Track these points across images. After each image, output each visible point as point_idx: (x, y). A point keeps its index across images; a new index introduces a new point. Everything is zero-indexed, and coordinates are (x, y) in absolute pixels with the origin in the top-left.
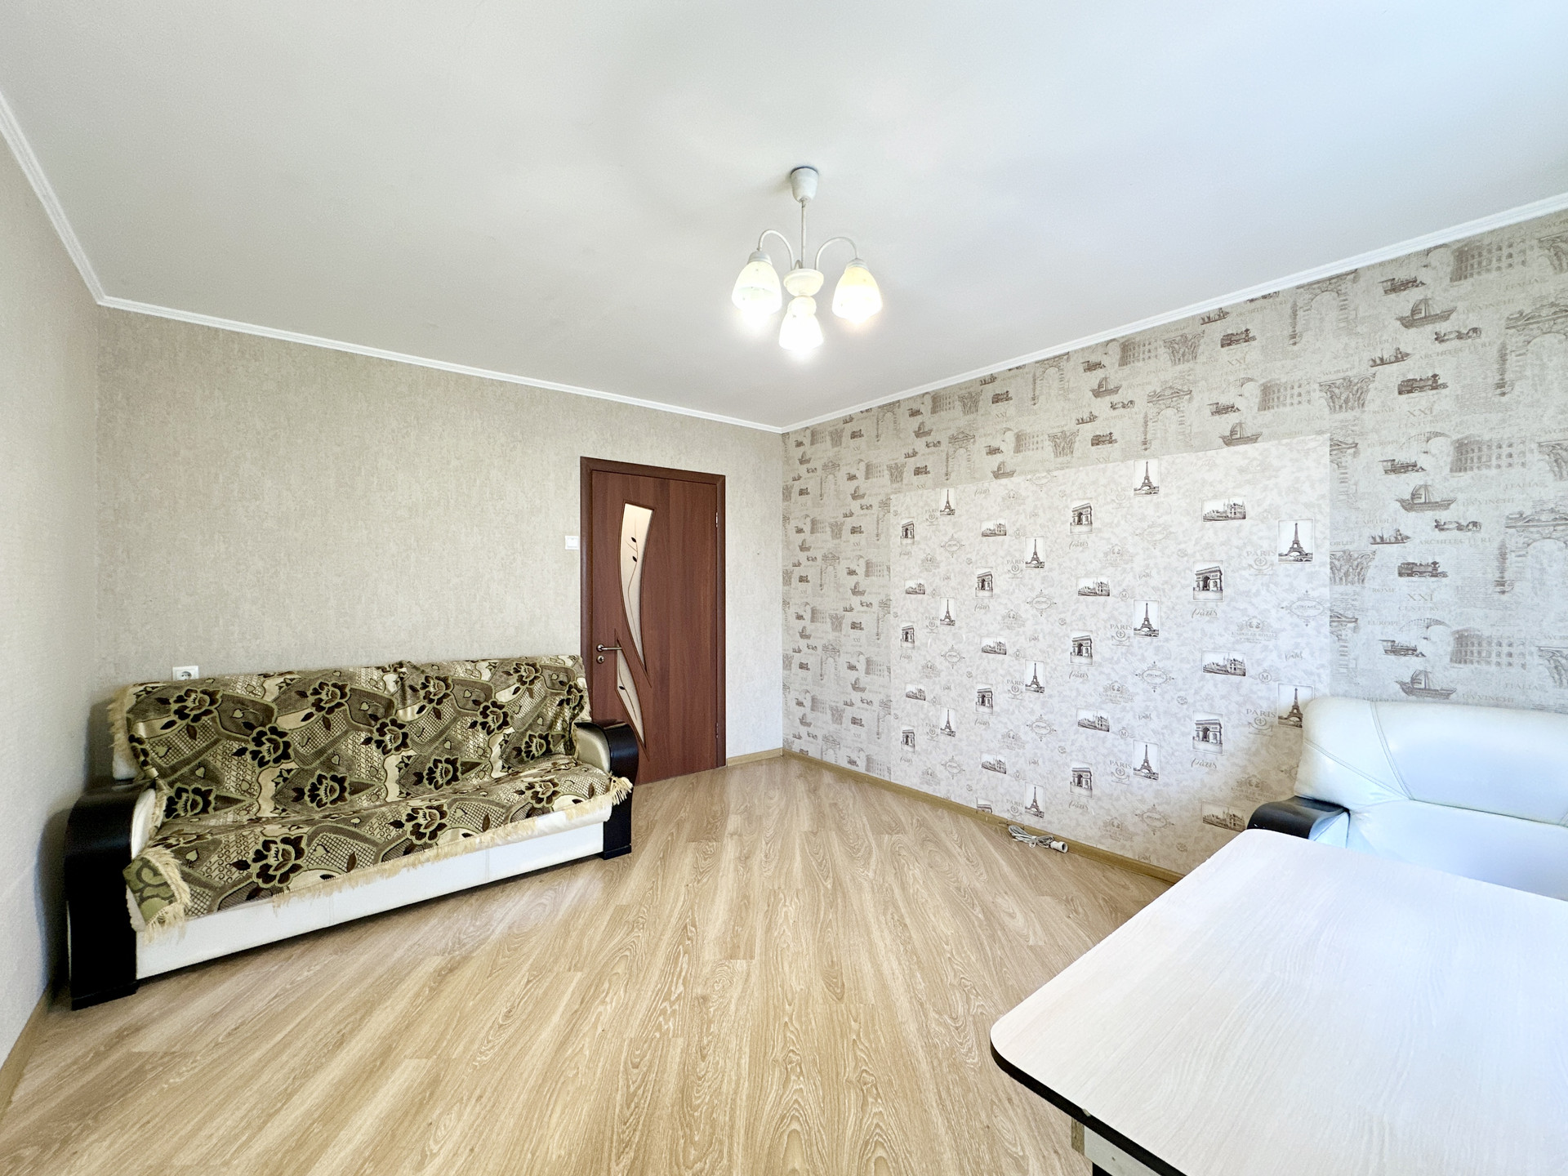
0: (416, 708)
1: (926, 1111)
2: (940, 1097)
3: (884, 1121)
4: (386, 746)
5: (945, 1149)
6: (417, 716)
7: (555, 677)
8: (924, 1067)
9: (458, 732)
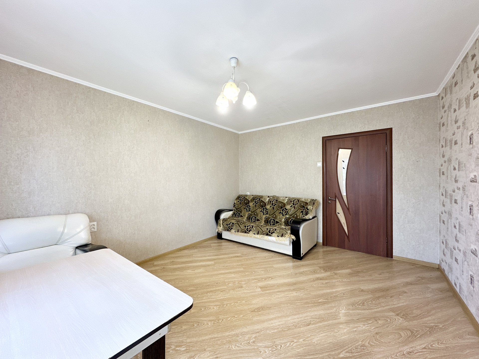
0: (270, 206)
1: (210, 334)
2: (215, 338)
3: (206, 325)
4: (264, 213)
5: (197, 339)
6: (270, 208)
7: (302, 204)
8: (227, 334)
9: (277, 213)
